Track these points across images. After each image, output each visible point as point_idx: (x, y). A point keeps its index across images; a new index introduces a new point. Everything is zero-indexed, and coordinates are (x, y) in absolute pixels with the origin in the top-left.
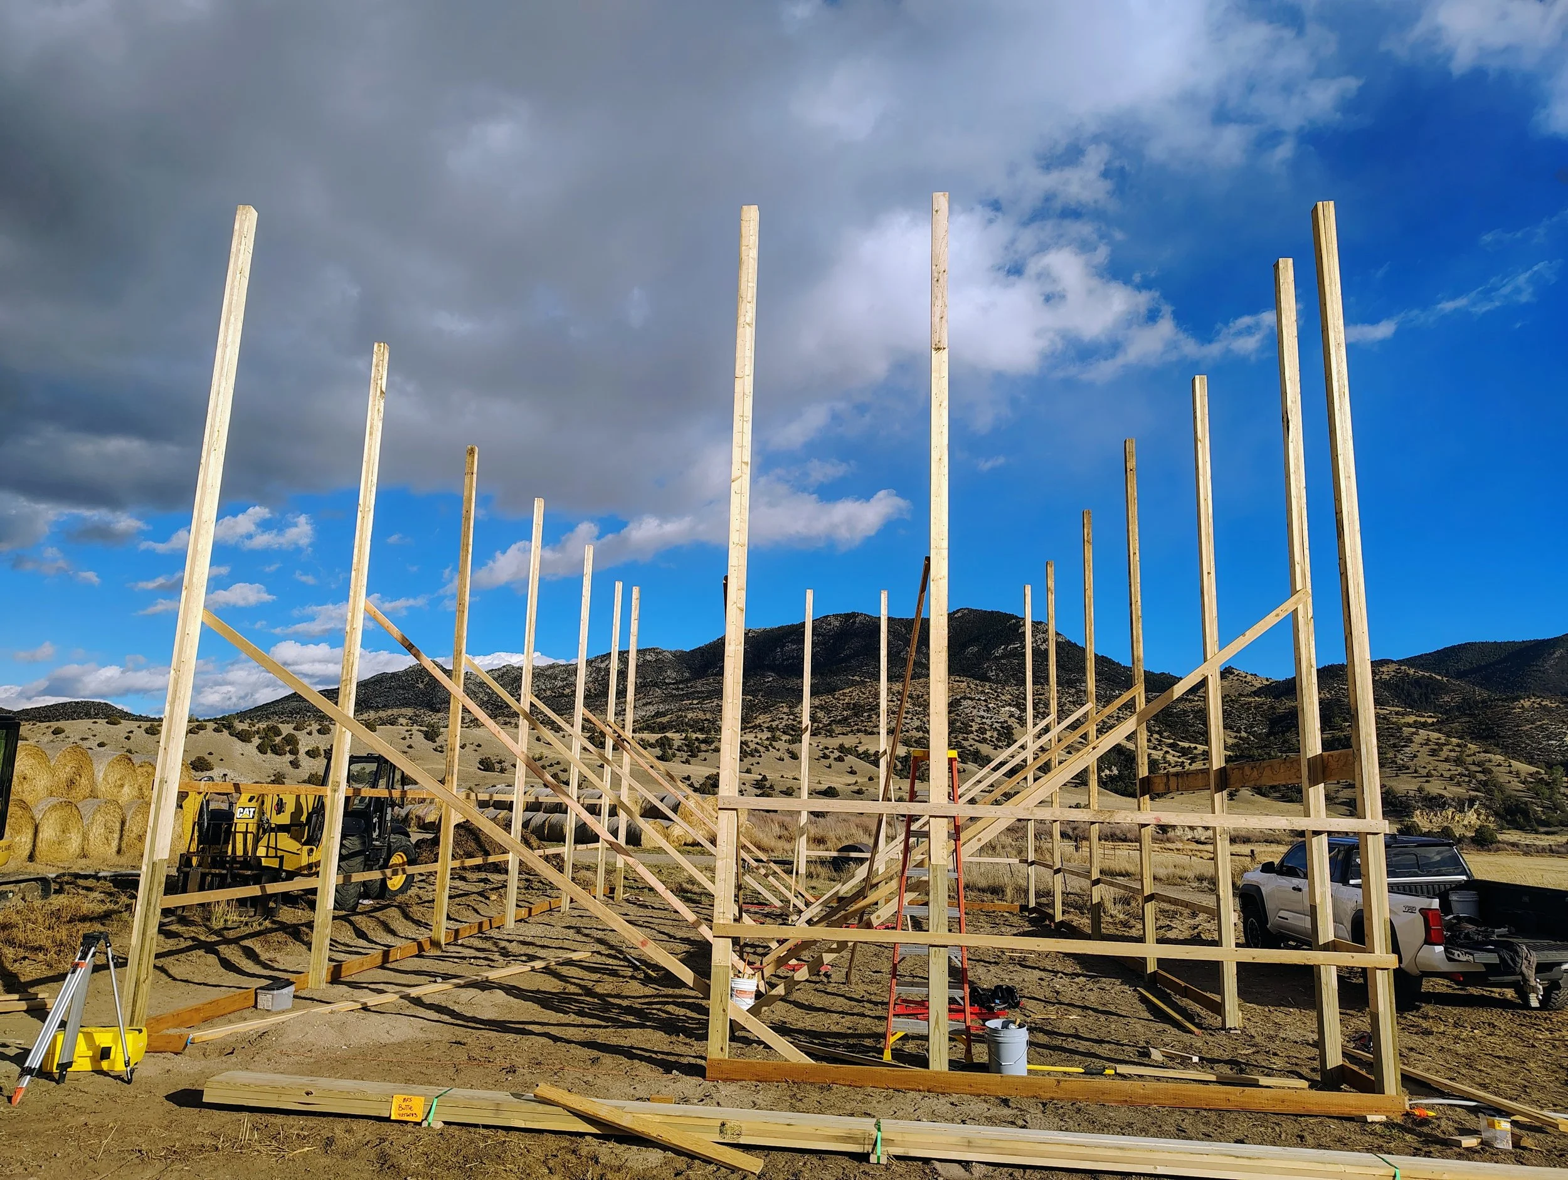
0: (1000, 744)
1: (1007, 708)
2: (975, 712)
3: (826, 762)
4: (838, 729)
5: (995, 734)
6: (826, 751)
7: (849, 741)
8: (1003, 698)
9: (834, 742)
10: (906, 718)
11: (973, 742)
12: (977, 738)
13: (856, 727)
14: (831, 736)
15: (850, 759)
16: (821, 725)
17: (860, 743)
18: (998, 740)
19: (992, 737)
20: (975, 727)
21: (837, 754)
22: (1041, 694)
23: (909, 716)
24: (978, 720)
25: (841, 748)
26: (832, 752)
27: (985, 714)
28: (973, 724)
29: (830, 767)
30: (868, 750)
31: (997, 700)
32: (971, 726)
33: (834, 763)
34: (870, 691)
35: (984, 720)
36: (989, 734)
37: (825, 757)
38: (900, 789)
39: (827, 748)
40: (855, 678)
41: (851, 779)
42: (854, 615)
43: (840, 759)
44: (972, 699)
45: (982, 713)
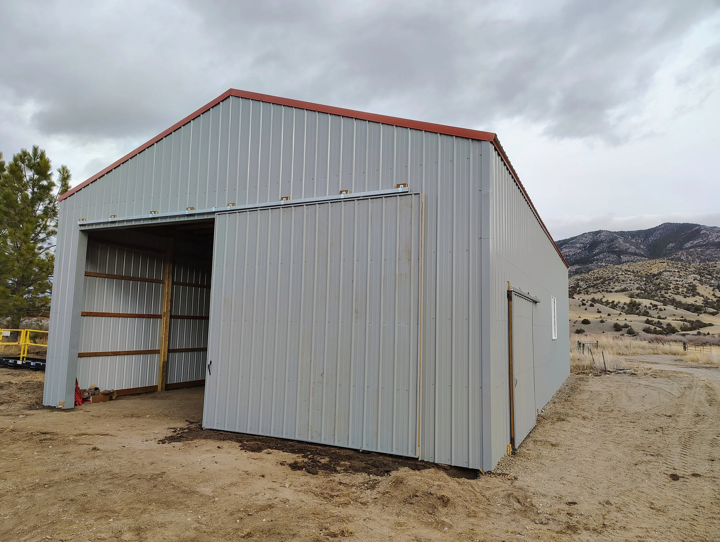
0: (688, 295)
1: (692, 275)
2: (672, 278)
3: (584, 307)
4: (591, 290)
5: (685, 290)
6: (584, 302)
7: (598, 296)
8: (690, 270)
9: (590, 297)
10: (630, 283)
11: (670, 294)
12: (673, 292)
13: (601, 289)
14: (587, 294)
15: (597, 305)
16: (581, 289)
17: (604, 297)
18: (687, 293)
19: (683, 291)
20: (672, 286)
21: (590, 302)
22: (714, 267)
23: (632, 282)
24: (674, 282)
25: (593, 300)
26: (587, 302)
27: (678, 279)
28: (671, 285)
29: (586, 309)
30: (608, 300)
31: (685, 271)
32: (670, 286)
33: (588, 308)
34: (609, 270)
35: (678, 283)
36: (681, 290)
37: (584, 304)
38: (626, 319)
39: (584, 300)
40: (602, 264)
41: (598, 315)
42: (599, 232)
43: (592, 305)
44: (670, 272)
45: (676, 279)
